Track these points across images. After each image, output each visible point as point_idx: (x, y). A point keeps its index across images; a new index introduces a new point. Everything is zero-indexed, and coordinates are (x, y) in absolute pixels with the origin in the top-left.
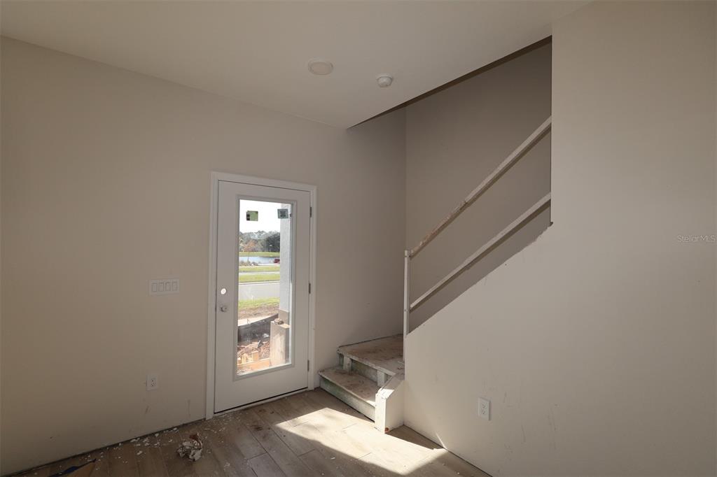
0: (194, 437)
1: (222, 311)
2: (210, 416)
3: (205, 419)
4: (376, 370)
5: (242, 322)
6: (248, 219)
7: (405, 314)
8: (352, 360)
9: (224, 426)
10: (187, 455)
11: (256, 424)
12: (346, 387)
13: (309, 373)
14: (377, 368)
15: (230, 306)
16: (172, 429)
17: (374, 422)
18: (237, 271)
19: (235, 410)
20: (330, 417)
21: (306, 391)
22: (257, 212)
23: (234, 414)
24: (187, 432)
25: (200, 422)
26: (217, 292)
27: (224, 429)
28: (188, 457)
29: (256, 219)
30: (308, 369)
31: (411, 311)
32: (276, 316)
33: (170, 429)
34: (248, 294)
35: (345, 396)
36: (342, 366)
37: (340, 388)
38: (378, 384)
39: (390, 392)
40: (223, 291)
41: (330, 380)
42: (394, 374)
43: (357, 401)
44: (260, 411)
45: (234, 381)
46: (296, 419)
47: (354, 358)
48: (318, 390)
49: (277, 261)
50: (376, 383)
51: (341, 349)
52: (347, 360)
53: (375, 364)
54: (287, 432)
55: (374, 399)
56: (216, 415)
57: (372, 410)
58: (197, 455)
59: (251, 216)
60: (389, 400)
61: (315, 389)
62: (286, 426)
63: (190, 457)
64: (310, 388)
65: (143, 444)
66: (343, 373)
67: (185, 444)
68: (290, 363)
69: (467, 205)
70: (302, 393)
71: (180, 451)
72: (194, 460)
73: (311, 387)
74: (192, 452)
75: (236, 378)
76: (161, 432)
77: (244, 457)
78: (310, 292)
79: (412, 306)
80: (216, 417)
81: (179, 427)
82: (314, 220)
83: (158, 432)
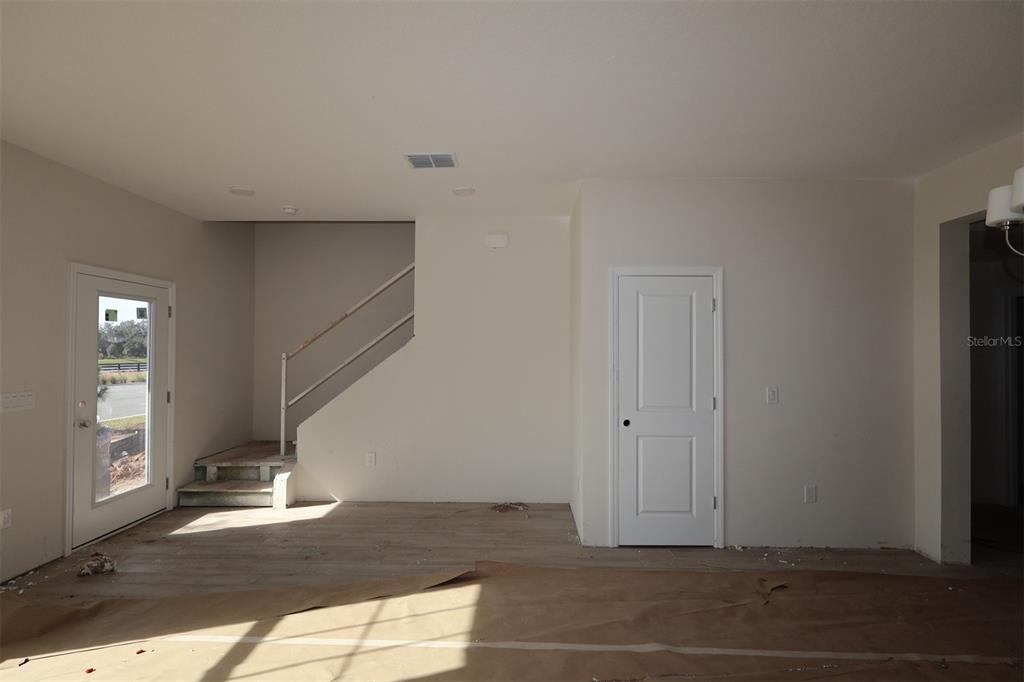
0: (99, 555)
2: (69, 552)
3: (62, 557)
4: (259, 467)
6: (107, 318)
7: (283, 412)
8: (219, 468)
10: (96, 572)
13: (168, 491)
14: (260, 464)
16: (27, 573)
17: (270, 506)
20: (222, 516)
21: (166, 512)
22: (116, 311)
25: (59, 560)
26: (76, 405)
28: (100, 572)
29: (114, 318)
30: (167, 488)
31: (288, 407)
35: (226, 499)
36: (207, 477)
38: (261, 480)
39: (287, 475)
43: (244, 497)
45: (92, 508)
47: (220, 465)
48: (178, 508)
50: (257, 479)
51: (199, 462)
52: (212, 471)
53: (254, 462)
55: (271, 486)
56: (74, 550)
57: (268, 497)
58: (115, 564)
59: (111, 315)
61: (174, 508)
64: (168, 509)
66: (211, 483)
67: (89, 563)
68: (153, 481)
69: (347, 316)
70: (162, 514)
73: (170, 507)
75: (94, 505)
78: (168, 401)
79: (290, 404)
80: (76, 553)
81: (35, 570)
82: (172, 322)
83: (13, 579)
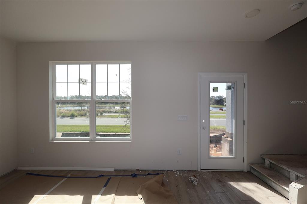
0: (194, 176)
1: (203, 129)
2: (199, 170)
4: (289, 172)
5: (211, 135)
6: (213, 91)
9: (205, 176)
10: (192, 182)
11: (218, 179)
12: (268, 176)
13: (244, 163)
14: (290, 170)
15: (206, 127)
17: (289, 200)
18: (209, 114)
19: (209, 170)
20: (257, 187)
21: (243, 172)
22: (217, 88)
23: (209, 172)
24: (191, 173)
25: (196, 171)
26: (201, 121)
27: (205, 177)
28: (193, 183)
29: (217, 91)
30: (244, 162)
32: (224, 134)
33: (185, 171)
34: (214, 123)
35: (267, 180)
36: (264, 164)
37: (263, 175)
38: (290, 180)
40: (204, 121)
41: (256, 169)
42: (304, 177)
43: (275, 184)
44: (220, 174)
46: (238, 183)
47: (272, 162)
48: (249, 172)
49: (221, 109)
50: (289, 179)
51: (262, 155)
52: (267, 162)
53: (288, 168)
54: (234, 187)
55: (288, 187)
56: (201, 170)
57: (287, 193)
58: (196, 183)
59: (215, 90)
60: (300, 191)
61: (247, 172)
62: (233, 184)
63: (194, 183)
64: (244, 171)
65: (177, 173)
66: (265, 168)
67: (191, 177)
68: (234, 156)
70: (241, 172)
71: (189, 179)
72: (195, 185)
74: (194, 181)
75: (210, 158)
76: (182, 170)
77: (215, 191)
78: (244, 125)
80: (201, 171)
81: (188, 171)
82: (246, 90)
83: (181, 170)
